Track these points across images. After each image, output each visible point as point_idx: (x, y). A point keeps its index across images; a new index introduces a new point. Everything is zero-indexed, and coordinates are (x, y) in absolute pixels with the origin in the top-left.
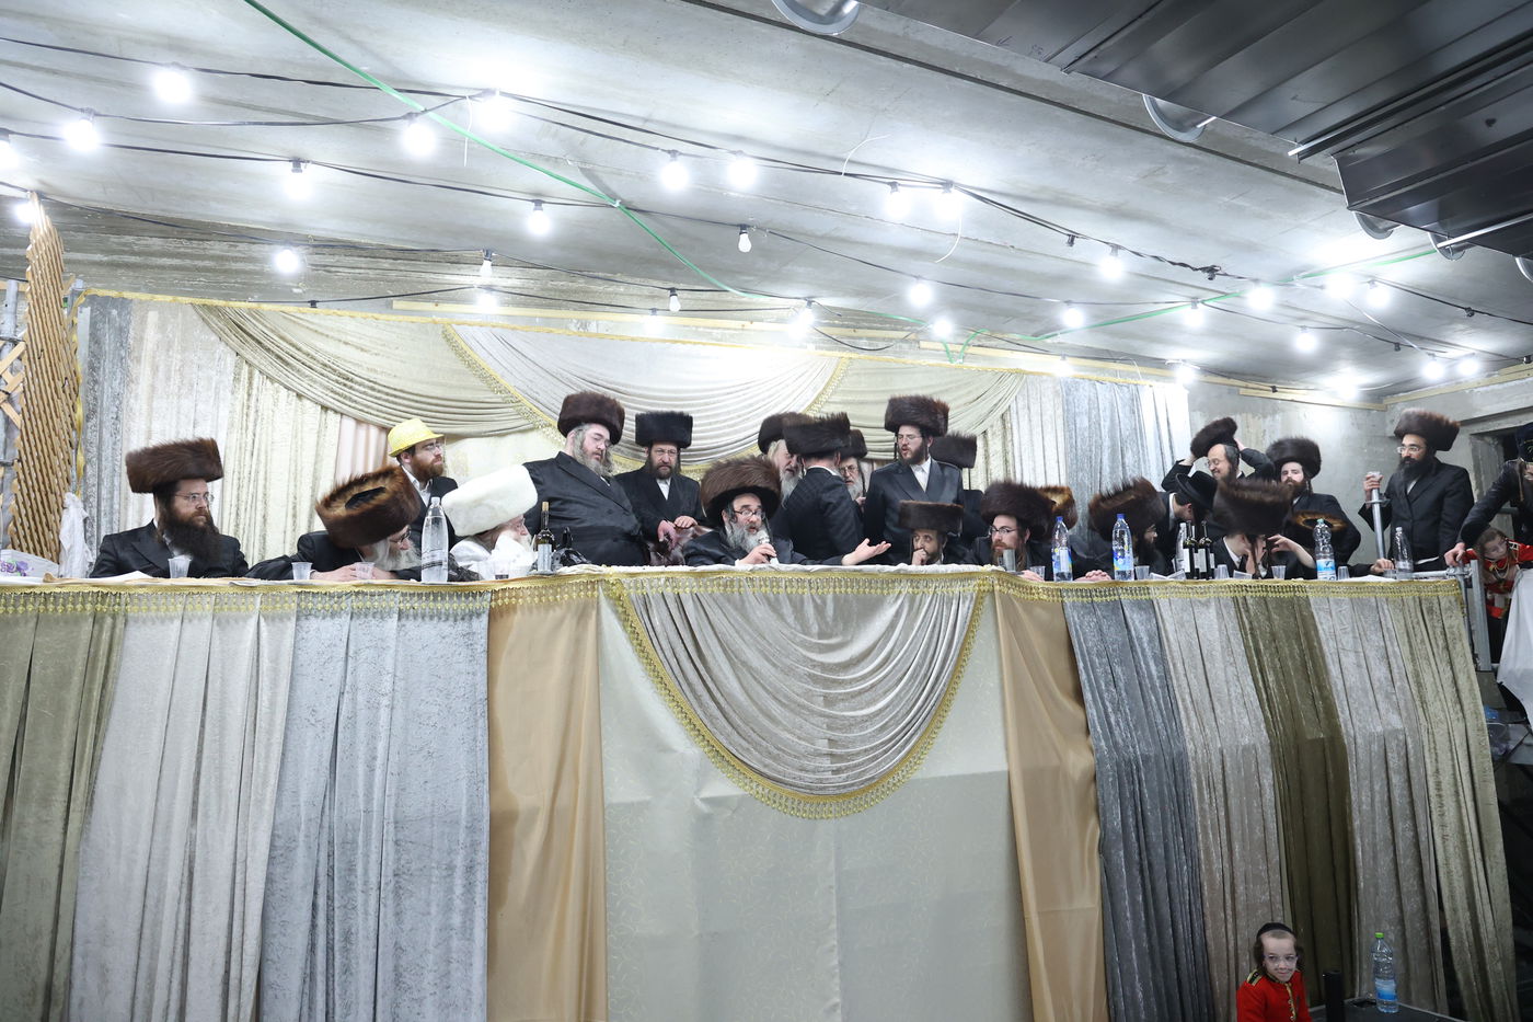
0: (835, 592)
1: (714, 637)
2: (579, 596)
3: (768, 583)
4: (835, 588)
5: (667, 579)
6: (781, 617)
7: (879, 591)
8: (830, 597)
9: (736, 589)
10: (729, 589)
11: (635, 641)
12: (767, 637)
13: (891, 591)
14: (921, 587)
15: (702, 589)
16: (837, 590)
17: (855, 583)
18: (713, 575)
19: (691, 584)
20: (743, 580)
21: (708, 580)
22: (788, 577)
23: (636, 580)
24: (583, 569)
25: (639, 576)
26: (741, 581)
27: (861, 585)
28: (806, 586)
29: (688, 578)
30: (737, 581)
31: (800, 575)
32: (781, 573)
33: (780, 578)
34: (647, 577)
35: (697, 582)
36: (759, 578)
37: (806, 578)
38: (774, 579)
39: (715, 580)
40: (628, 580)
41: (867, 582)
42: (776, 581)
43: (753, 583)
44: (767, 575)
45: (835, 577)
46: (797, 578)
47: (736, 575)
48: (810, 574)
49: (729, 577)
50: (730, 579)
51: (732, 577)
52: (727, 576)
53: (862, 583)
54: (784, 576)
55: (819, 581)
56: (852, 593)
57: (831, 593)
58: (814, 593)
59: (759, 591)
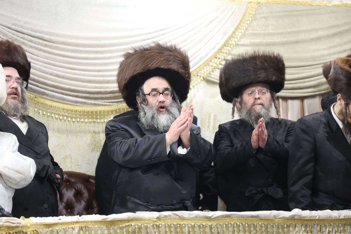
3: (172, 229)
4: (234, 232)
17: (253, 228)
18: (122, 223)
19: (103, 232)
20: (150, 227)
21: (118, 227)
22: (191, 224)
23: (52, 230)
24: (3, 222)
25: (55, 227)
26: (148, 228)
27: (258, 229)
28: (207, 231)
29: (100, 226)
30: (145, 228)
31: (202, 221)
32: (184, 219)
33: (184, 224)
34: (63, 227)
35: (109, 229)
36: (164, 225)
37: (207, 224)
38: (178, 226)
39: (124, 228)
40: (45, 230)
41: (263, 227)
42: (180, 228)
43: (159, 229)
44: (172, 222)
45: (234, 223)
46: (199, 224)
47: (143, 222)
48: (211, 220)
49: (137, 225)
50: (139, 226)
51: (140, 225)
52: (136, 224)
53: (258, 228)
54: (187, 222)
55: (219, 226)
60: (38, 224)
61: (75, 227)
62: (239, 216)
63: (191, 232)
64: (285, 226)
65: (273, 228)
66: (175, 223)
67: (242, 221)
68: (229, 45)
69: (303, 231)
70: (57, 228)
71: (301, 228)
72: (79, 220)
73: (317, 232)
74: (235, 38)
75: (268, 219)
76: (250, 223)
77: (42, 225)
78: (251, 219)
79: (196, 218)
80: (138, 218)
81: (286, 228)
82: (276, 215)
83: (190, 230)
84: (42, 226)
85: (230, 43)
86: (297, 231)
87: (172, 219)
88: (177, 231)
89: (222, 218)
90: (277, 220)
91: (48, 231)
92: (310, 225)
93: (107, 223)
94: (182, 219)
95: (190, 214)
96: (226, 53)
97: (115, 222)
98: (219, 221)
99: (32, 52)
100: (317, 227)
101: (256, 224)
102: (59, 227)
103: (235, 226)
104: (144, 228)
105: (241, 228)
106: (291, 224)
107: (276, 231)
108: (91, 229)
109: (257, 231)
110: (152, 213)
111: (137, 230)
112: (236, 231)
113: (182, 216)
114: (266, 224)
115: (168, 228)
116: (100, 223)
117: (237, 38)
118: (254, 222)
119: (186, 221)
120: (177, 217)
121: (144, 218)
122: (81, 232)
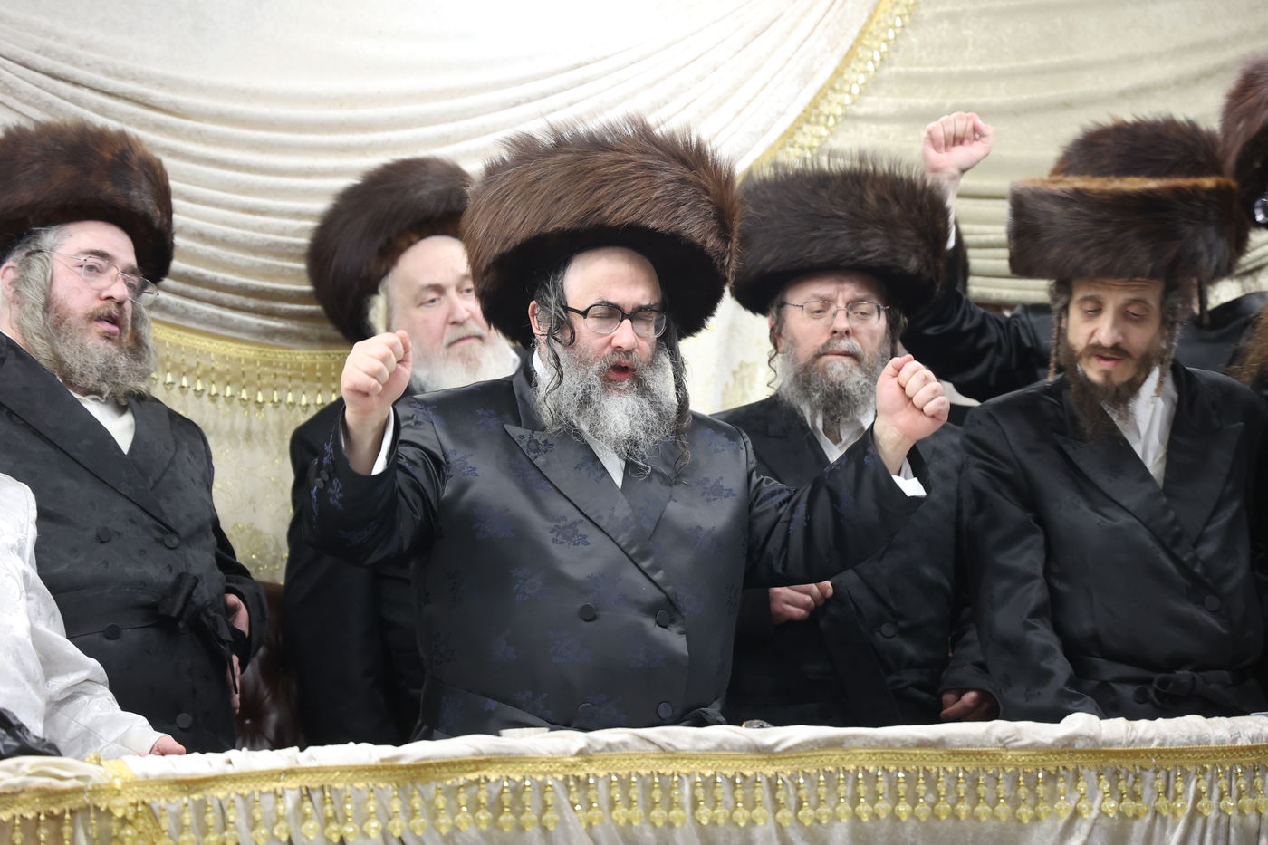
0: (856, 818)
3: (635, 793)
4: (855, 800)
5: (307, 794)
7: (1003, 809)
8: (840, 834)
9: (530, 817)
10: (506, 818)
13: (1043, 808)
14: (1147, 793)
15: (420, 822)
16: (864, 809)
17: (925, 784)
18: (453, 772)
19: (384, 807)
20: (557, 786)
21: (440, 789)
22: (702, 771)
23: (200, 800)
24: (24, 773)
25: (212, 789)
26: (549, 788)
27: (944, 789)
28: (759, 798)
29: (375, 785)
30: (537, 791)
31: (740, 762)
32: (676, 756)
33: (676, 774)
34: (240, 791)
35: (405, 796)
36: (605, 776)
37: (761, 773)
38: (657, 780)
39: (462, 790)
40: (177, 801)
41: (961, 780)
42: (662, 788)
43: (586, 794)
44: (632, 767)
45: (857, 767)
46: (730, 773)
47: (530, 770)
48: (772, 757)
49: (508, 779)
50: (513, 784)
51: (518, 778)
52: (504, 775)
53: (945, 784)
54: (688, 767)
55: (801, 780)
56: (913, 822)
57: (844, 820)
58: (786, 824)
59: (607, 821)
60: (152, 778)
61: (283, 789)
62: (873, 744)
63: (702, 803)
64: (1040, 775)
65: (998, 784)
66: (643, 772)
67: (884, 759)
68: (822, 119)
69: (1105, 793)
70: (221, 794)
71: (1095, 781)
72: (297, 762)
73: (1155, 798)
74: (841, 91)
75: (980, 753)
76: (914, 767)
77: (164, 785)
78: (918, 752)
79: (719, 753)
80: (509, 754)
81: (1044, 783)
82: (1008, 737)
83: (700, 793)
84: (166, 788)
85: (826, 112)
86: (1084, 794)
88: (653, 799)
89: (812, 750)
90: (1012, 755)
91: (186, 805)
92: (1128, 772)
93: (398, 772)
94: (670, 756)
95: (697, 738)
97: (431, 769)
98: (803, 763)
100: (1156, 779)
101: (934, 770)
102: (225, 789)
103: (858, 779)
104: (534, 789)
105: (882, 787)
106: (1061, 768)
107: (1007, 795)
108: (344, 795)
109: (938, 796)
110: (562, 737)
111: (507, 798)
112: (862, 795)
113: (669, 744)
114: (971, 772)
115: (618, 790)
116: (374, 773)
117: (850, 93)
118: (927, 763)
119: (684, 765)
120: (652, 748)
121: (534, 752)
122: (308, 808)
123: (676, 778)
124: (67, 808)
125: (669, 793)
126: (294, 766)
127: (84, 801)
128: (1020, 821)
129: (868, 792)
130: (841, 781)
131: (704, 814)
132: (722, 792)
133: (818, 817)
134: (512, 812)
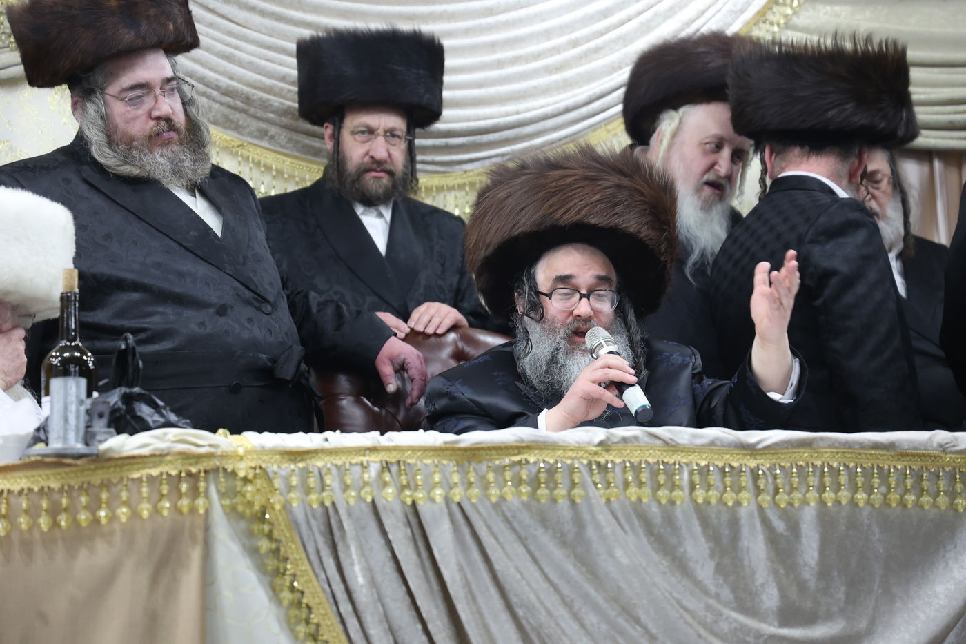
0: (822, 503)
1: (504, 616)
2: (156, 511)
3: (644, 477)
4: (821, 489)
5: (386, 467)
6: (681, 566)
7: (943, 500)
8: (809, 515)
9: (561, 492)
10: (543, 492)
11: (302, 629)
12: (643, 618)
15: (475, 491)
16: (829, 495)
17: (878, 478)
18: (502, 455)
19: (446, 479)
20: (582, 468)
21: (490, 467)
22: (698, 462)
23: (304, 468)
24: (168, 440)
25: (313, 460)
26: (576, 470)
27: (894, 483)
28: (744, 484)
29: (439, 462)
30: (567, 472)
31: (728, 456)
32: (678, 449)
33: (677, 463)
34: (335, 462)
35: (464, 472)
36: (620, 463)
37: (746, 465)
38: (662, 467)
39: (507, 468)
40: (286, 468)
41: (908, 476)
42: (666, 472)
43: (605, 476)
44: (642, 457)
45: (823, 463)
46: (720, 464)
47: (561, 455)
48: (755, 453)
49: (544, 462)
50: (548, 466)
51: (552, 461)
52: (541, 458)
53: (895, 478)
54: (687, 458)
55: (778, 472)
56: (869, 508)
57: (812, 504)
58: (765, 505)
59: (622, 498)
60: (267, 449)
61: (368, 462)
62: (836, 445)
63: (698, 487)
65: (939, 480)
66: (651, 460)
67: (845, 457)
70: (320, 464)
72: (379, 442)
75: (924, 455)
76: (869, 464)
77: (276, 454)
78: (873, 452)
79: (712, 447)
80: (545, 442)
82: (947, 444)
83: (697, 479)
84: (278, 457)
87: (643, 448)
88: (659, 482)
89: (787, 448)
90: (951, 458)
91: (293, 471)
93: (459, 453)
94: (672, 449)
95: (694, 436)
96: (778, 25)
97: (483, 452)
98: (779, 458)
99: (229, 16)
101: (886, 467)
102: (323, 460)
103: (824, 472)
104: (564, 470)
105: (843, 479)
107: (946, 489)
108: (415, 468)
109: (889, 488)
110: (587, 431)
111: (543, 476)
112: (827, 484)
113: (672, 440)
114: (916, 470)
115: (631, 473)
116: (440, 453)
118: (880, 462)
119: (684, 456)
120: (658, 442)
121: (564, 441)
122: (387, 477)
123: (677, 466)
124: (202, 469)
125: (672, 478)
126: (377, 444)
127: (215, 464)
128: (956, 510)
129: (832, 483)
130: (811, 473)
131: (700, 495)
132: (714, 478)
133: (791, 501)
134: (547, 487)
